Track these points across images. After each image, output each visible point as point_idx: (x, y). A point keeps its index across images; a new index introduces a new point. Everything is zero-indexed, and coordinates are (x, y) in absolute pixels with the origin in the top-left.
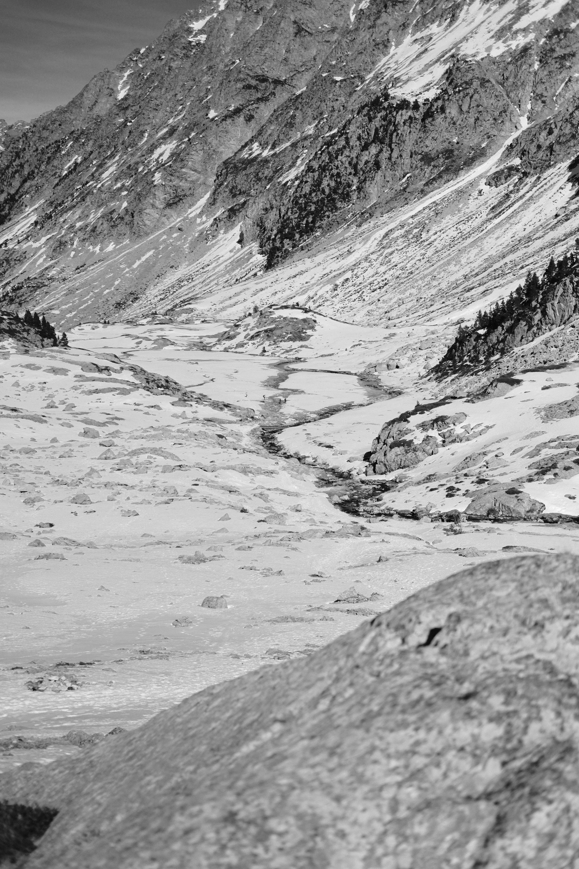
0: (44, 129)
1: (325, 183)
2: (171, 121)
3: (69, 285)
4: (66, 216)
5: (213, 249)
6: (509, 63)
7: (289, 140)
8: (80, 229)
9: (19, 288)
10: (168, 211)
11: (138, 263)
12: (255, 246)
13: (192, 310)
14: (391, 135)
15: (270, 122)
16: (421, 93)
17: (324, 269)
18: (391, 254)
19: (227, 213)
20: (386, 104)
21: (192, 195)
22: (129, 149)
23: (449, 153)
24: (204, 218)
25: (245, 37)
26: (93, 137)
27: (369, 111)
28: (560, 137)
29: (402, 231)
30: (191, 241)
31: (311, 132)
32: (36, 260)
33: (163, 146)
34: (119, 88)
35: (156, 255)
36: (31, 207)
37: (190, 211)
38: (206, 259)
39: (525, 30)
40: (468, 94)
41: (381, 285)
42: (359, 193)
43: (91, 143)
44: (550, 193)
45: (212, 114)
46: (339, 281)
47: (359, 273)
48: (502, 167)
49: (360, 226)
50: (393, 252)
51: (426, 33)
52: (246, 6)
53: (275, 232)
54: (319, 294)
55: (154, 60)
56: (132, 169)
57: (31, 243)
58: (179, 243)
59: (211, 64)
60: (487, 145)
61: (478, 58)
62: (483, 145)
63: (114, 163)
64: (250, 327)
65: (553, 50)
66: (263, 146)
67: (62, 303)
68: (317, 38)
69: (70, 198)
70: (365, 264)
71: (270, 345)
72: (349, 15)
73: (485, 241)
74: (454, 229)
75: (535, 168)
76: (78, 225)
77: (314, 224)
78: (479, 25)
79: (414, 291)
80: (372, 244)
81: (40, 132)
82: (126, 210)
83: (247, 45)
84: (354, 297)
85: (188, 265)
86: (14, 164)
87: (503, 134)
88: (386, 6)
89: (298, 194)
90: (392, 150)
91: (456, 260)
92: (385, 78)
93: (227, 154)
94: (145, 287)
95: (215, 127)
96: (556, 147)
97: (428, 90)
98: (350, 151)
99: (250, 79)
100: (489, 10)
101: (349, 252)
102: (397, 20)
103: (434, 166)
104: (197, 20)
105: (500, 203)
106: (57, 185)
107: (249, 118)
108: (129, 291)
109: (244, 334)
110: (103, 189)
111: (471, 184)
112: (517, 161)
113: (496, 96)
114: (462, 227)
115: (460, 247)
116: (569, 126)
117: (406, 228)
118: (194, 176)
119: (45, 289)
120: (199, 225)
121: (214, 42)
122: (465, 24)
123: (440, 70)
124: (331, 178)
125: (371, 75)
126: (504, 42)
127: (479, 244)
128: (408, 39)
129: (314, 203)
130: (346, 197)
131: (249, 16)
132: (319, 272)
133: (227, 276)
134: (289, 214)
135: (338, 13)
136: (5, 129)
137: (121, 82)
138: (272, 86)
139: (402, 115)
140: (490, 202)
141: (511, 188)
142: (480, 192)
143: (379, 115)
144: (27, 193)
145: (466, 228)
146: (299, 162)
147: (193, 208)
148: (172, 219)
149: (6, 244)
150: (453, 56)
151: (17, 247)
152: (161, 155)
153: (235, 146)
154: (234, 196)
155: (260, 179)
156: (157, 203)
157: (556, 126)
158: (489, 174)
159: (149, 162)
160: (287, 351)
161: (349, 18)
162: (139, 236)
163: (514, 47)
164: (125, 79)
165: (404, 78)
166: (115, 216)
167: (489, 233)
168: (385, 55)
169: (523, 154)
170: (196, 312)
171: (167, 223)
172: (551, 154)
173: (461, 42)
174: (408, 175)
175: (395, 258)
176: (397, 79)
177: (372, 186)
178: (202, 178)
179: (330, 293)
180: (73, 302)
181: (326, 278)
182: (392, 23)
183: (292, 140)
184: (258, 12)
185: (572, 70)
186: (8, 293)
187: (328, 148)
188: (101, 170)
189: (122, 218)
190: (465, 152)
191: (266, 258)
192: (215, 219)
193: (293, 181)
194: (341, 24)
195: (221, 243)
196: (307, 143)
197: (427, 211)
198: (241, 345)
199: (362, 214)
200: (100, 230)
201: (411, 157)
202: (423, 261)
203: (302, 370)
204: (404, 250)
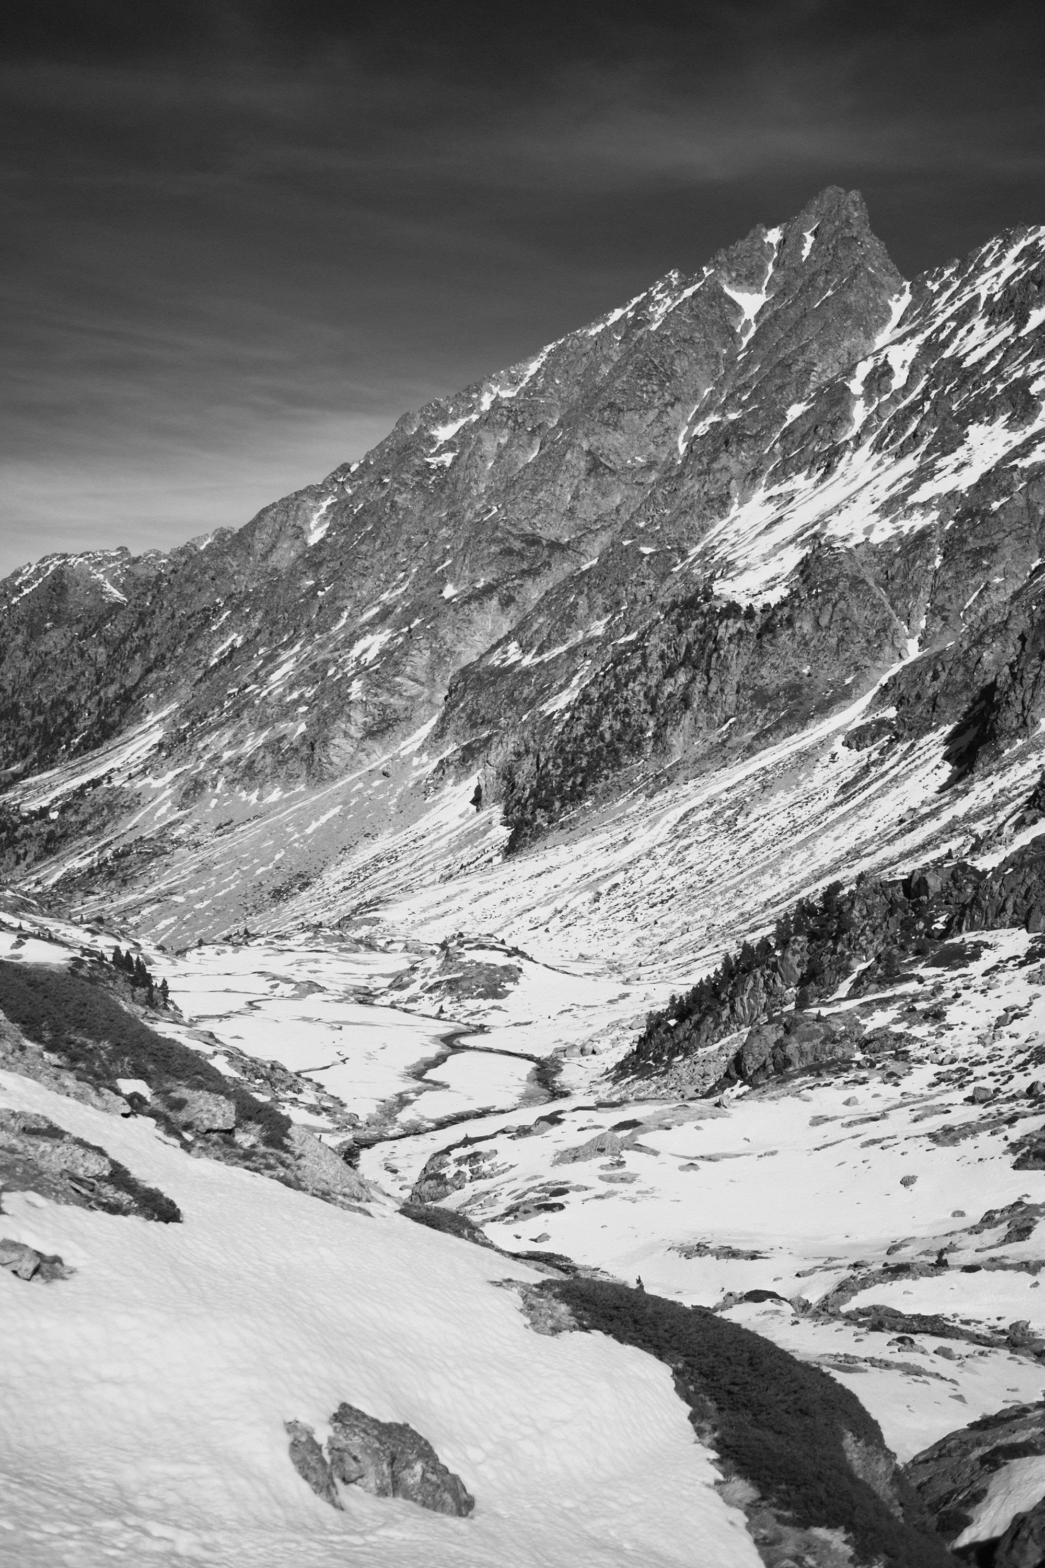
0: (187, 580)
1: (606, 723)
2: (385, 597)
3: (203, 854)
4: (208, 740)
5: (434, 810)
6: (896, 555)
7: (565, 642)
8: (229, 763)
9: (125, 854)
10: (368, 743)
11: (314, 825)
12: (496, 812)
13: (377, 921)
14: (710, 656)
15: (538, 610)
16: (760, 593)
17: (585, 866)
18: (687, 848)
19: (460, 753)
20: (705, 607)
21: (409, 719)
22: (317, 636)
23: (794, 690)
24: (425, 758)
25: (510, 470)
26: (263, 606)
27: (680, 615)
28: (947, 685)
29: (708, 813)
30: (401, 795)
31: (600, 632)
32: (156, 809)
33: (369, 637)
34: (312, 525)
35: (342, 816)
36: (156, 713)
37: (403, 744)
38: (420, 826)
39: (926, 506)
40: (830, 600)
41: (665, 897)
42: (656, 743)
43: (260, 614)
44: (921, 773)
45: (449, 591)
46: (603, 888)
47: (635, 877)
48: (869, 719)
49: (650, 796)
50: (691, 844)
51: (786, 487)
52: (516, 421)
53: (527, 793)
54: (571, 906)
55: (371, 485)
56: (318, 671)
57: (149, 780)
58: (382, 796)
59: (453, 509)
60: (854, 681)
61: (850, 545)
62: (848, 681)
63: (291, 657)
64: (430, 973)
65: (963, 541)
66: (525, 649)
67: (190, 885)
68: (623, 478)
69: (217, 710)
70: (646, 863)
71: (451, 1003)
72: (676, 443)
73: (819, 842)
74: (785, 814)
75: (910, 730)
76: (227, 755)
77: (585, 788)
78: (862, 488)
79: (708, 912)
80: (661, 831)
81: (180, 585)
82: (303, 736)
83: (511, 485)
84: (623, 913)
85: (393, 834)
86: (135, 635)
87: (879, 664)
88: (727, 443)
89: (565, 737)
90: (709, 680)
91: (773, 867)
92: (716, 558)
93: (469, 656)
94: (321, 866)
95: (451, 613)
96: (942, 701)
97: (772, 588)
98: (647, 677)
99: (512, 539)
100: (880, 464)
101: (626, 841)
102: (743, 464)
103: (772, 710)
104: (445, 424)
105: (856, 780)
106: (200, 680)
107: (507, 601)
108: (296, 871)
109: (420, 982)
110: (269, 699)
111: (823, 743)
112: (891, 713)
113: (873, 605)
114: (796, 812)
115: (784, 846)
116: (962, 670)
117: (716, 808)
118: (412, 689)
119: (166, 859)
120: (416, 768)
121: (462, 475)
122: (843, 481)
123: (794, 556)
124: (615, 717)
125: (698, 549)
126: (893, 521)
127: (810, 845)
128: (760, 495)
129: (587, 754)
130: (636, 748)
131: (519, 437)
132: (577, 870)
133: (450, 857)
134: (550, 767)
135: (660, 440)
136: (127, 563)
137: (316, 516)
138: (546, 553)
139: (727, 627)
140: (843, 776)
141: (875, 755)
142: (833, 756)
143: (694, 623)
144: (150, 690)
145: (802, 814)
146: (575, 681)
147: (409, 740)
148: (373, 756)
149: (110, 778)
150: (815, 536)
151: (126, 785)
152: (365, 651)
153: (481, 643)
154: (474, 726)
155: (515, 702)
156: (353, 730)
157: (944, 669)
158: (850, 729)
159: (345, 661)
160: (472, 1014)
161: (677, 449)
162: (321, 780)
163: (906, 531)
164: (323, 511)
165: (740, 564)
166: (285, 746)
167: (828, 828)
168: (722, 517)
169: (900, 702)
170: (384, 925)
171: (366, 761)
172: (933, 711)
173: (831, 513)
174: (732, 720)
175: (693, 856)
176: (730, 564)
177: (675, 733)
178: (427, 692)
179: (587, 904)
180: (208, 884)
181: (585, 882)
182: (735, 468)
183: (570, 643)
184: (533, 431)
185: (991, 572)
186: (106, 861)
187: (614, 668)
188: (270, 666)
189: (296, 750)
190: (819, 690)
191: (509, 833)
192: (441, 761)
193: (562, 712)
194: (664, 457)
195: (446, 801)
196: (592, 650)
197: (751, 781)
198: (413, 1000)
199: (657, 777)
200: (259, 766)
201: (738, 692)
202: (731, 863)
203: (474, 1048)
204: (707, 843)
